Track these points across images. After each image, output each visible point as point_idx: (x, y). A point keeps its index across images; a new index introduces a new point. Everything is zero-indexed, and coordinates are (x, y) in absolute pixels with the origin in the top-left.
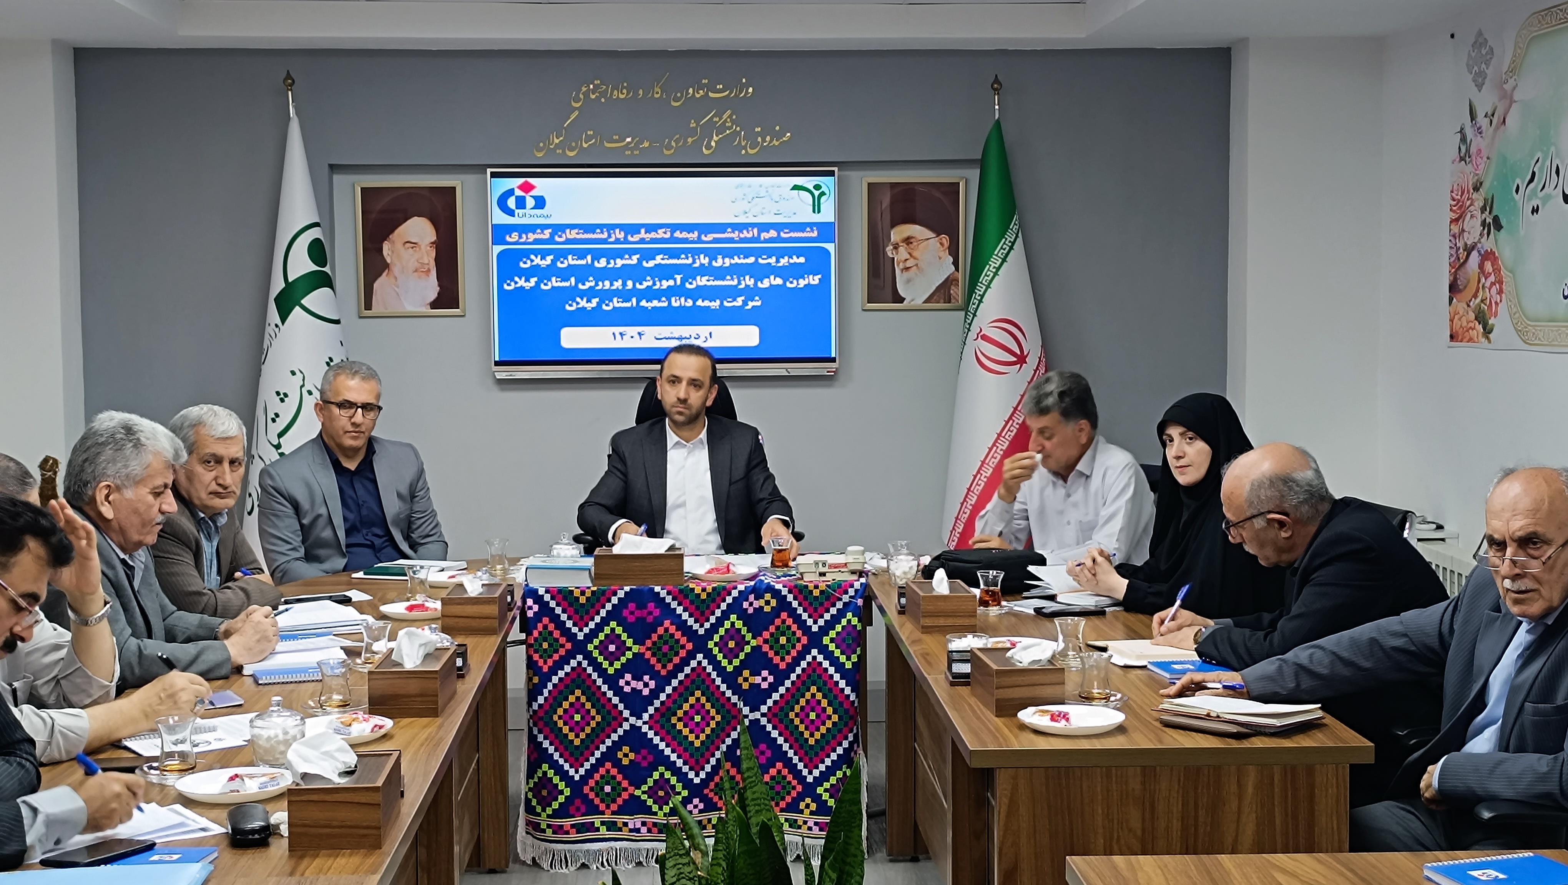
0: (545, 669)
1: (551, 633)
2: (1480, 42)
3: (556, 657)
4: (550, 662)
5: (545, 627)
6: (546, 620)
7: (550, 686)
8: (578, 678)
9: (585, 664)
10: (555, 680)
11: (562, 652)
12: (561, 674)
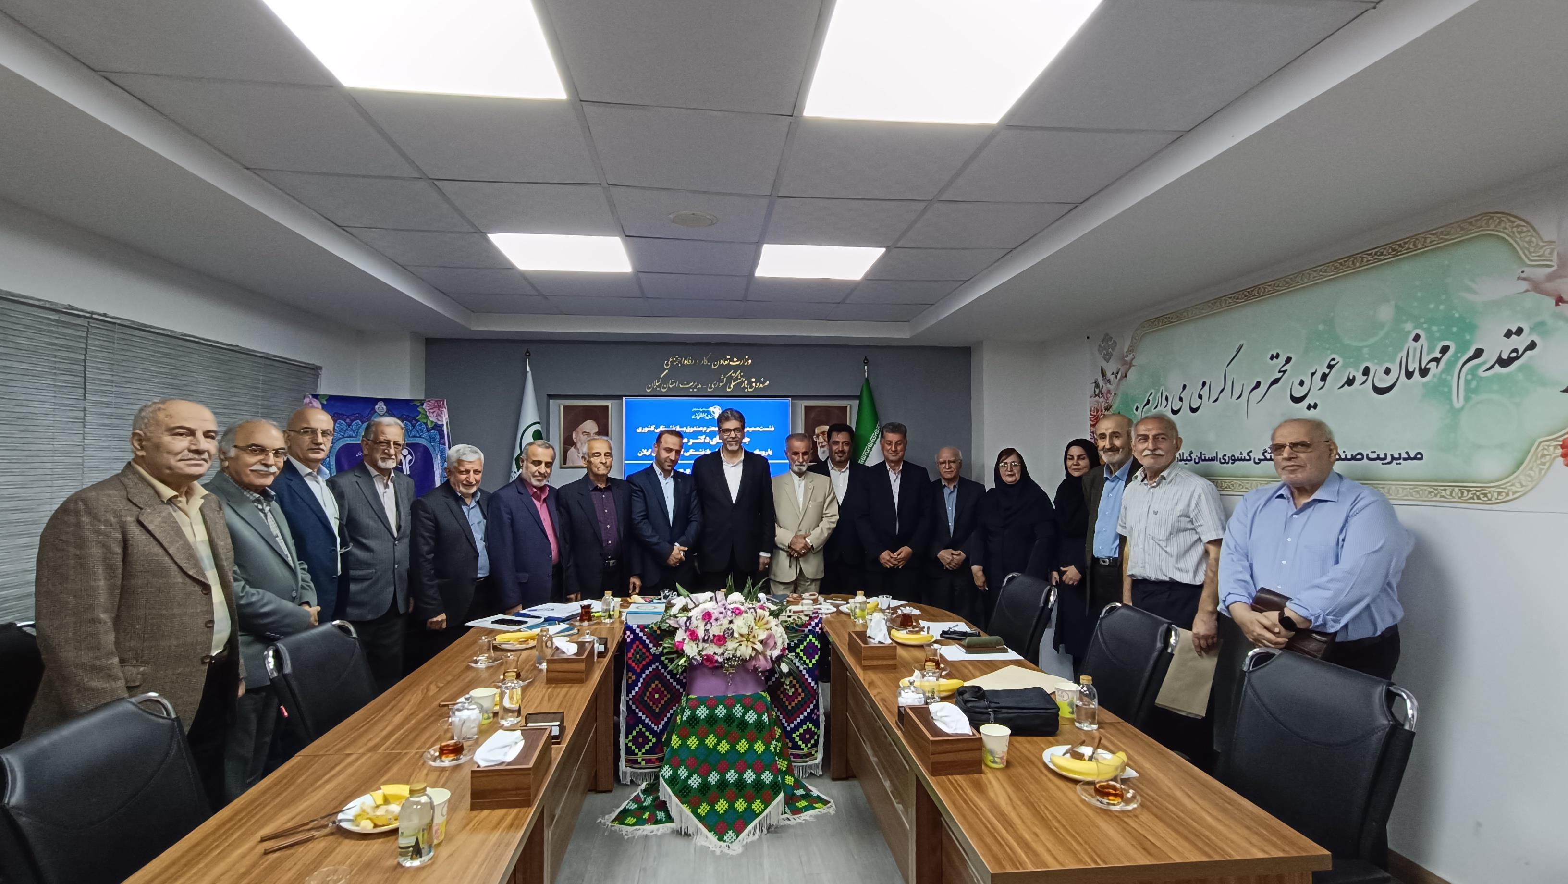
0: (639, 671)
1: (641, 650)
2: (1107, 338)
3: (644, 663)
4: (641, 666)
5: (637, 646)
6: (637, 643)
7: (642, 680)
8: (656, 674)
9: (660, 667)
10: (644, 676)
11: (647, 660)
12: (647, 672)
